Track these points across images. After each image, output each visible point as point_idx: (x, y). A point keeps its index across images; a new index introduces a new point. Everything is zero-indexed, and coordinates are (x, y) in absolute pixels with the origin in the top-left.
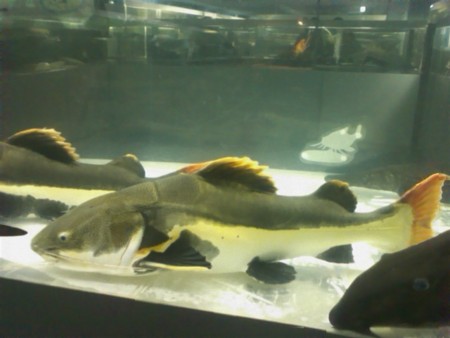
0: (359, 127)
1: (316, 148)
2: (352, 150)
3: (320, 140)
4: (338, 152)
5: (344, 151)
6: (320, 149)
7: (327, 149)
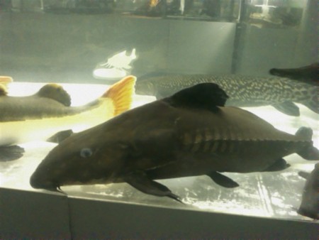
0: (134, 50)
1: (105, 67)
2: (130, 67)
3: (106, 61)
4: (120, 69)
5: (123, 68)
6: (108, 68)
7: (112, 67)
